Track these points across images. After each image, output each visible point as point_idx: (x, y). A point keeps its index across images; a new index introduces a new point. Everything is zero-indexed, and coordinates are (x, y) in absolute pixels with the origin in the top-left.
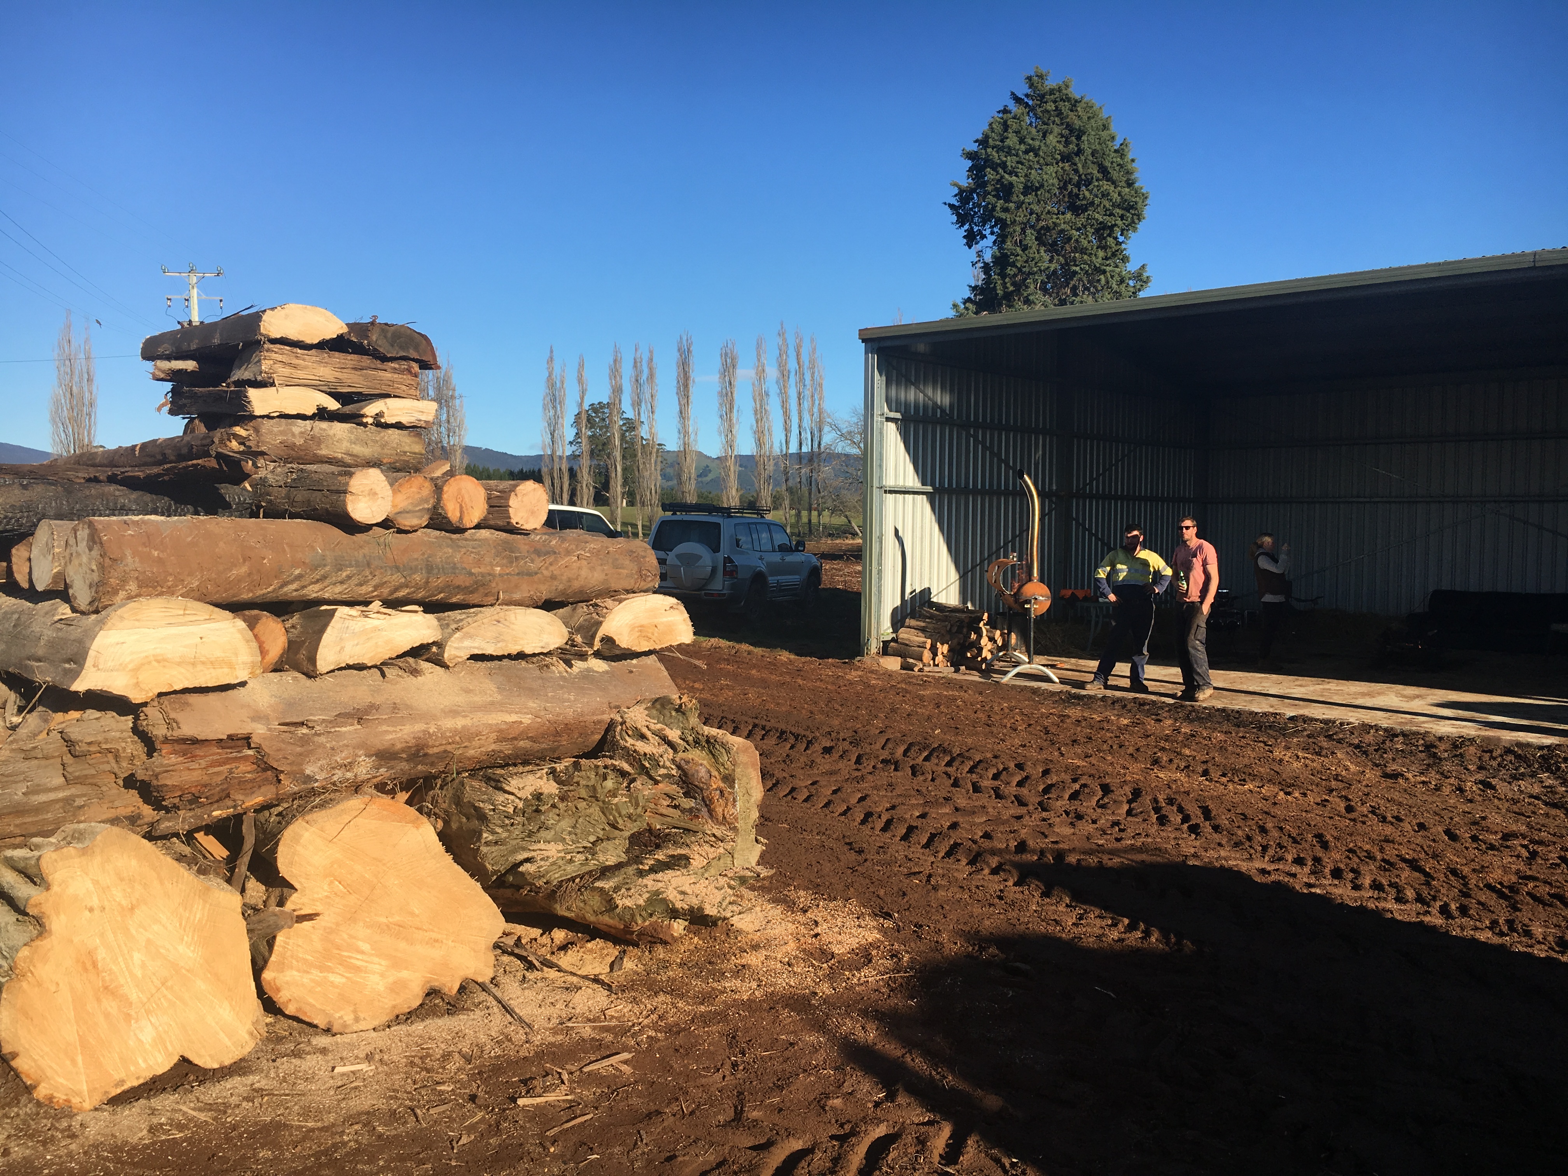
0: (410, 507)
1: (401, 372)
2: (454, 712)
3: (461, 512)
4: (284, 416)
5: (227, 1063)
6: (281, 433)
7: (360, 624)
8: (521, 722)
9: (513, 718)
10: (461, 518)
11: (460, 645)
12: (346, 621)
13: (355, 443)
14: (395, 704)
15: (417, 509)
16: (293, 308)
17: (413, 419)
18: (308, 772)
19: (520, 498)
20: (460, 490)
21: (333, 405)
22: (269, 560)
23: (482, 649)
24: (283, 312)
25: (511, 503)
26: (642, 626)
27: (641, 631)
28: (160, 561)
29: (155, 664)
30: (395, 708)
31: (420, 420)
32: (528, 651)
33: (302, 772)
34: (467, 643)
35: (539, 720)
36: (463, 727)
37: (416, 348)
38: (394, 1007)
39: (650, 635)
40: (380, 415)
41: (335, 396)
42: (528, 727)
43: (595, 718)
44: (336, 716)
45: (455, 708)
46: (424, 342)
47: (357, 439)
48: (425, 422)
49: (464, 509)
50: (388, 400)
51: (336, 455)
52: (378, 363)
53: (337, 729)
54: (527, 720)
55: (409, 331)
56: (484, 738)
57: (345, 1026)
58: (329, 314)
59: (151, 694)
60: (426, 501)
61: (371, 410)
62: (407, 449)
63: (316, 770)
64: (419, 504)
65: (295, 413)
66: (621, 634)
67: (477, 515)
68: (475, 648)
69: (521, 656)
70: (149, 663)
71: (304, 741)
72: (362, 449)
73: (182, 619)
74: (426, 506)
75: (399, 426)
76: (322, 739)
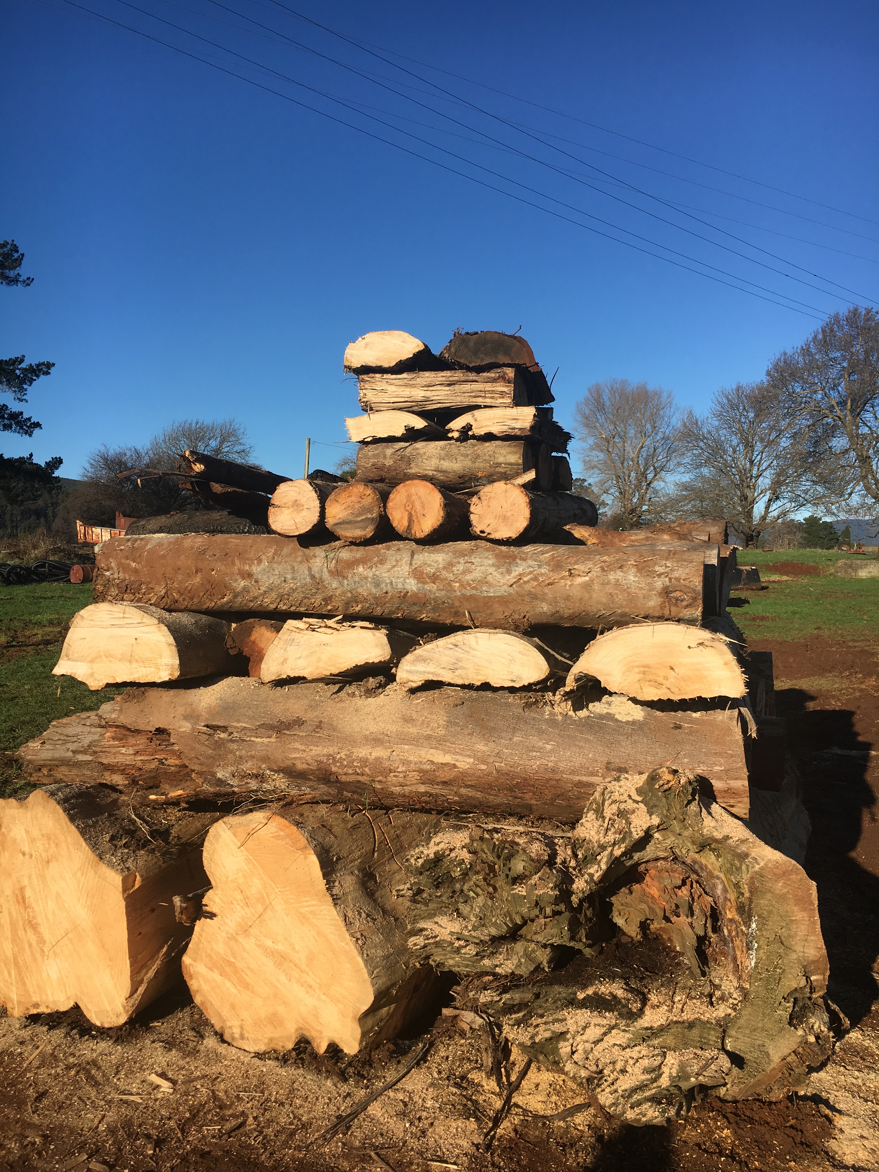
0: (351, 518)
1: (494, 380)
2: (377, 741)
3: (410, 521)
4: (377, 441)
5: (106, 1026)
6: (375, 456)
7: (306, 637)
8: (455, 766)
9: (448, 759)
10: (409, 527)
11: (413, 668)
12: (293, 633)
13: (443, 459)
14: (321, 722)
15: (359, 519)
16: (371, 337)
17: (505, 428)
18: (219, 775)
19: (485, 503)
20: (409, 496)
21: (419, 423)
22: (217, 571)
23: (438, 675)
24: (364, 342)
25: (472, 509)
26: (647, 666)
27: (644, 673)
28: (136, 571)
29: (104, 658)
30: (317, 727)
31: (514, 429)
32: (495, 683)
33: (214, 774)
34: (421, 667)
35: (484, 767)
36: (377, 759)
37: (507, 352)
38: (271, 1040)
39: (660, 680)
40: (469, 427)
41: (422, 414)
42: (464, 774)
43: (577, 778)
44: (258, 726)
45: (381, 737)
46: (518, 344)
47: (447, 455)
48: (520, 429)
49: (414, 518)
50: (477, 413)
51: (427, 472)
52: (472, 376)
53: (252, 739)
54: (464, 763)
55: (497, 336)
56: (401, 775)
57: (233, 1038)
58: (405, 335)
59: (101, 684)
60: (370, 511)
61: (457, 424)
62: (501, 459)
63: (227, 775)
64: (361, 514)
65: (386, 436)
66: (609, 675)
67: (430, 525)
68: (429, 673)
69: (486, 686)
70: (100, 657)
71: (219, 744)
72: (451, 464)
73: (122, 622)
74: (369, 516)
75: (489, 437)
76: (234, 746)
